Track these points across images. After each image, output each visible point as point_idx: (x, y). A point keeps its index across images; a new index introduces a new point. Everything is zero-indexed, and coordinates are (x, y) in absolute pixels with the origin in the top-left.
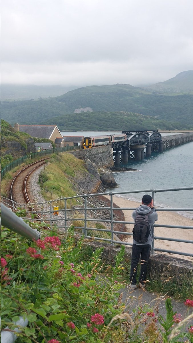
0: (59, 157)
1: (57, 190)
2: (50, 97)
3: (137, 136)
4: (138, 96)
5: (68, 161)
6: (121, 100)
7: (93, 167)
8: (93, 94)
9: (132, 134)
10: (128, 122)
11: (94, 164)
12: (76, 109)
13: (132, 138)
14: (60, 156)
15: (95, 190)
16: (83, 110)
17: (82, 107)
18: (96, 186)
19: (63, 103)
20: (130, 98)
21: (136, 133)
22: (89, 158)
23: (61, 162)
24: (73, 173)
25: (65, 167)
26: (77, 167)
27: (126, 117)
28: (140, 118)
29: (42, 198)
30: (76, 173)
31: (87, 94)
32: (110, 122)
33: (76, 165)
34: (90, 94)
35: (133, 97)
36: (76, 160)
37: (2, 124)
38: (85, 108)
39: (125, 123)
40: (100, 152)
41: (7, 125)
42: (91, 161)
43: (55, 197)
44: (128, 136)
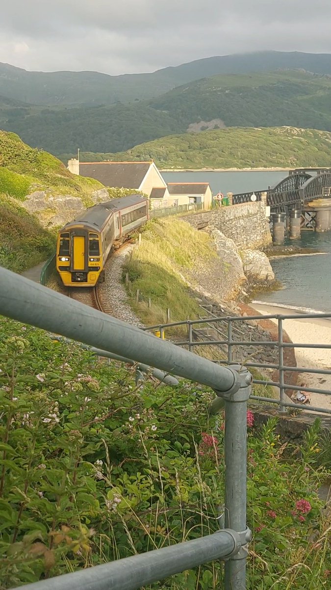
0: (161, 228)
1: (158, 296)
2: (138, 100)
3: (320, 180)
4: (321, 93)
5: (178, 235)
6: (287, 101)
7: (228, 248)
8: (227, 92)
9: (310, 177)
10: (300, 149)
11: (230, 242)
12: (190, 123)
13: (311, 183)
14: (161, 225)
15: (232, 295)
16: (205, 126)
17: (204, 120)
18: (234, 286)
19: (163, 111)
20: (305, 97)
21: (319, 173)
22: (220, 229)
23: (164, 239)
24: (188, 261)
25: (171, 248)
26: (196, 248)
27: (297, 137)
28: (327, 140)
29: (130, 313)
30: (193, 260)
31: (215, 91)
32: (262, 149)
33: (195, 244)
34: (220, 91)
35: (311, 96)
36: (193, 234)
37: (45, 162)
38: (209, 121)
39: (294, 151)
40: (243, 216)
41: (55, 164)
42: (224, 236)
43: (156, 310)
44: (301, 180)
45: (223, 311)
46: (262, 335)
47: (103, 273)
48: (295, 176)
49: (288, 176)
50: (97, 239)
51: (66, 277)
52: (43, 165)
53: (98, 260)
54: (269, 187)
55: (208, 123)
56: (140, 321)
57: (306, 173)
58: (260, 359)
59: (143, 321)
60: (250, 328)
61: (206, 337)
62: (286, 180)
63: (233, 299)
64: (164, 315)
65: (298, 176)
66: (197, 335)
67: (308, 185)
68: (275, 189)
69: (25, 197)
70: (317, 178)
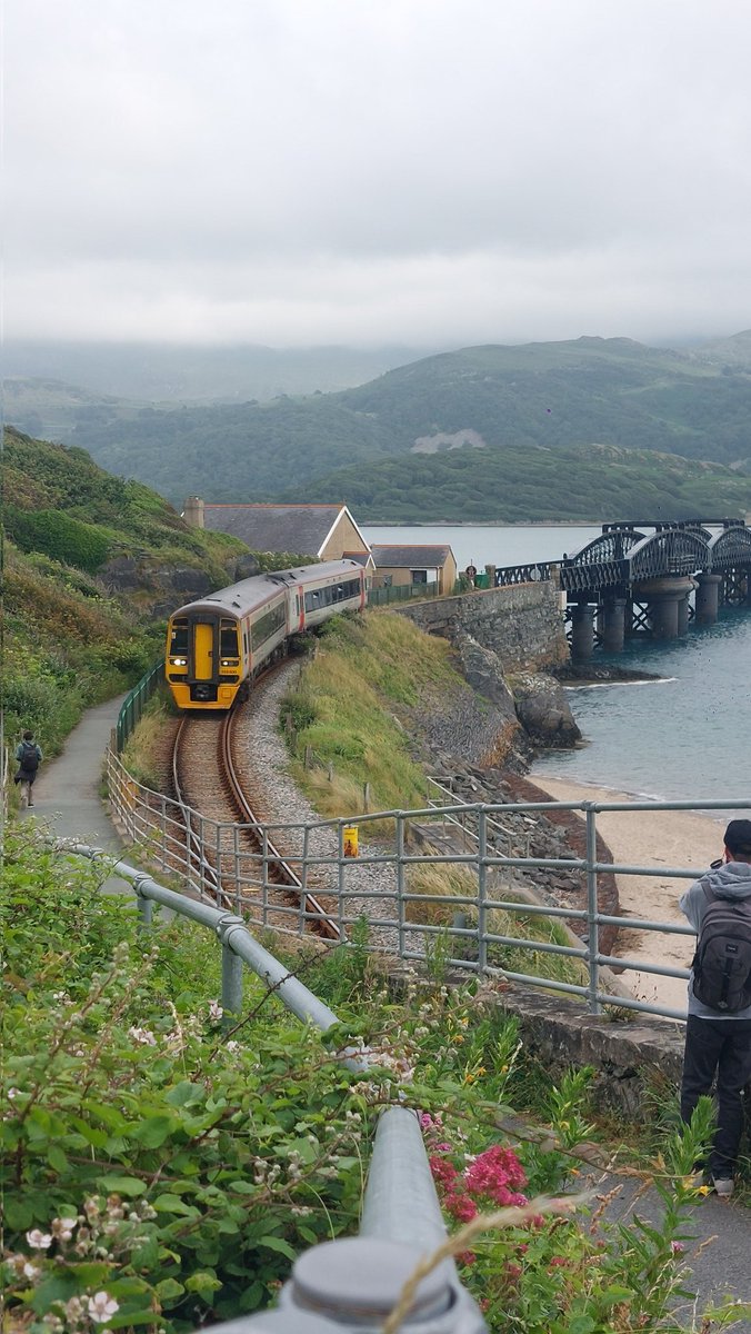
0: (358, 630)
1: (349, 759)
2: (320, 393)
3: (662, 543)
4: (662, 384)
5: (390, 643)
6: (598, 399)
7: (489, 668)
8: (486, 379)
9: (643, 536)
10: (622, 486)
11: (491, 656)
12: (418, 437)
13: (643, 549)
14: (360, 624)
15: (494, 758)
16: (447, 442)
17: (444, 430)
18: (498, 742)
19: (368, 415)
20: (633, 391)
21: (659, 530)
22: (472, 632)
23: (363, 649)
24: (409, 692)
25: (377, 667)
26: (425, 668)
27: (617, 465)
28: (673, 470)
29: (292, 791)
30: (420, 689)
31: (465, 378)
32: (552, 486)
33: (422, 660)
34: (475, 378)
35: (644, 389)
36: (419, 640)
37: (138, 502)
38: (454, 432)
39: (613, 490)
40: (514, 608)
41: (157, 507)
42: (478, 645)
43: (345, 787)
44: (625, 543)
45: (475, 789)
46: (551, 836)
47: (244, 685)
48: (614, 536)
49: (601, 535)
50: (233, 629)
51: (181, 693)
52: (133, 507)
53: (236, 664)
54: (565, 555)
55: (452, 436)
56: (312, 808)
57: (635, 529)
58: (548, 883)
59: (318, 807)
60: (529, 824)
61: (440, 840)
62: (597, 542)
63: (495, 766)
64: (359, 794)
65: (619, 535)
66: (422, 837)
67: (640, 553)
68: (576, 559)
69: (98, 569)
70: (656, 540)
